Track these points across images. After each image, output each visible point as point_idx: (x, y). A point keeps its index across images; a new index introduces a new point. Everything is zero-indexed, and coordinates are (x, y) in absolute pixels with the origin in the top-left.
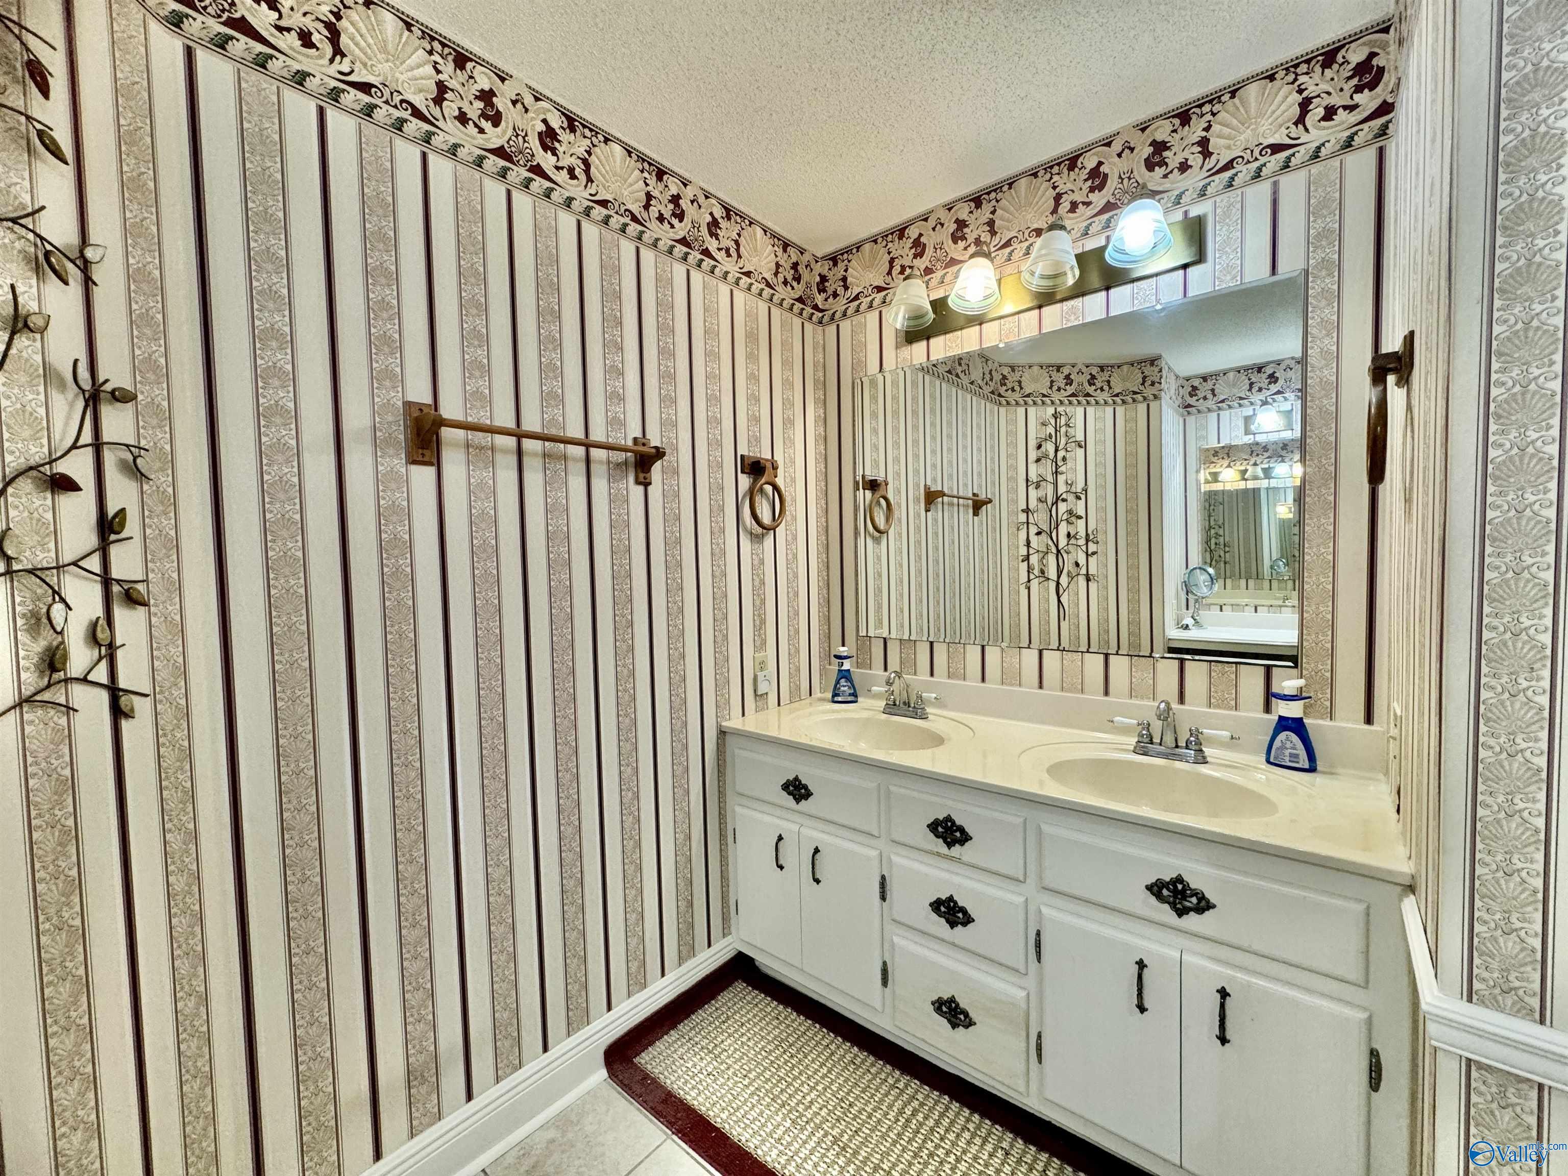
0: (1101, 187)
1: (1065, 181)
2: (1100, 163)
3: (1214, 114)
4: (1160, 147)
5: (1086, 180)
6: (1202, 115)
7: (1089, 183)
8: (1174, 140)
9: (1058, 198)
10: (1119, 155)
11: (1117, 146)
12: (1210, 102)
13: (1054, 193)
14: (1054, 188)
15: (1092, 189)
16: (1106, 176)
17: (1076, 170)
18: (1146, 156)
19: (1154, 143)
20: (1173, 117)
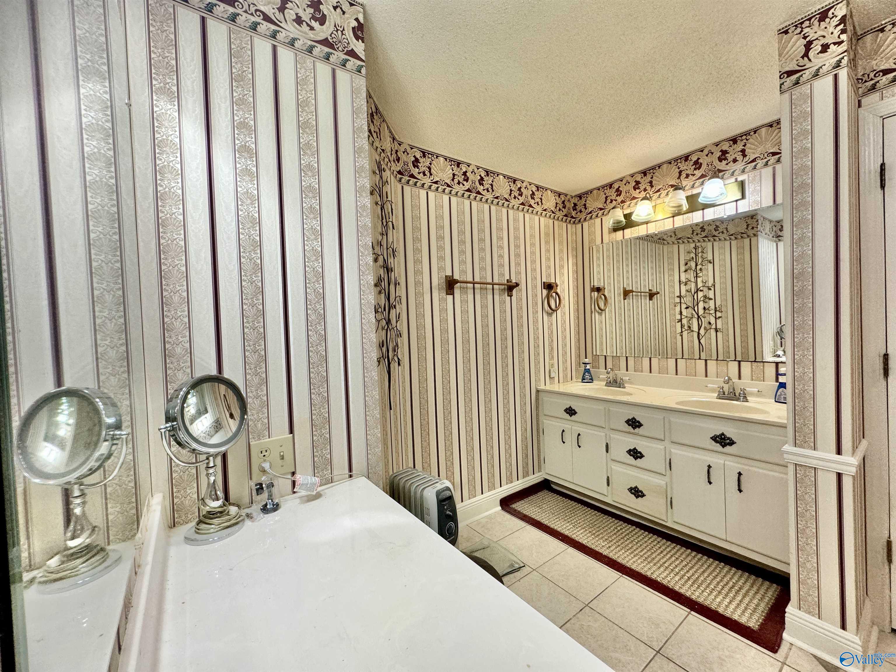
0: (699, 168)
1: (683, 166)
2: (699, 159)
3: (747, 140)
4: (724, 152)
5: (693, 165)
6: (742, 140)
7: (694, 166)
8: (730, 150)
9: (680, 173)
10: (707, 156)
11: (706, 152)
12: (745, 135)
13: (678, 171)
14: (679, 168)
15: (695, 169)
16: (701, 164)
17: (688, 161)
18: (718, 156)
19: (722, 151)
20: (730, 140)
